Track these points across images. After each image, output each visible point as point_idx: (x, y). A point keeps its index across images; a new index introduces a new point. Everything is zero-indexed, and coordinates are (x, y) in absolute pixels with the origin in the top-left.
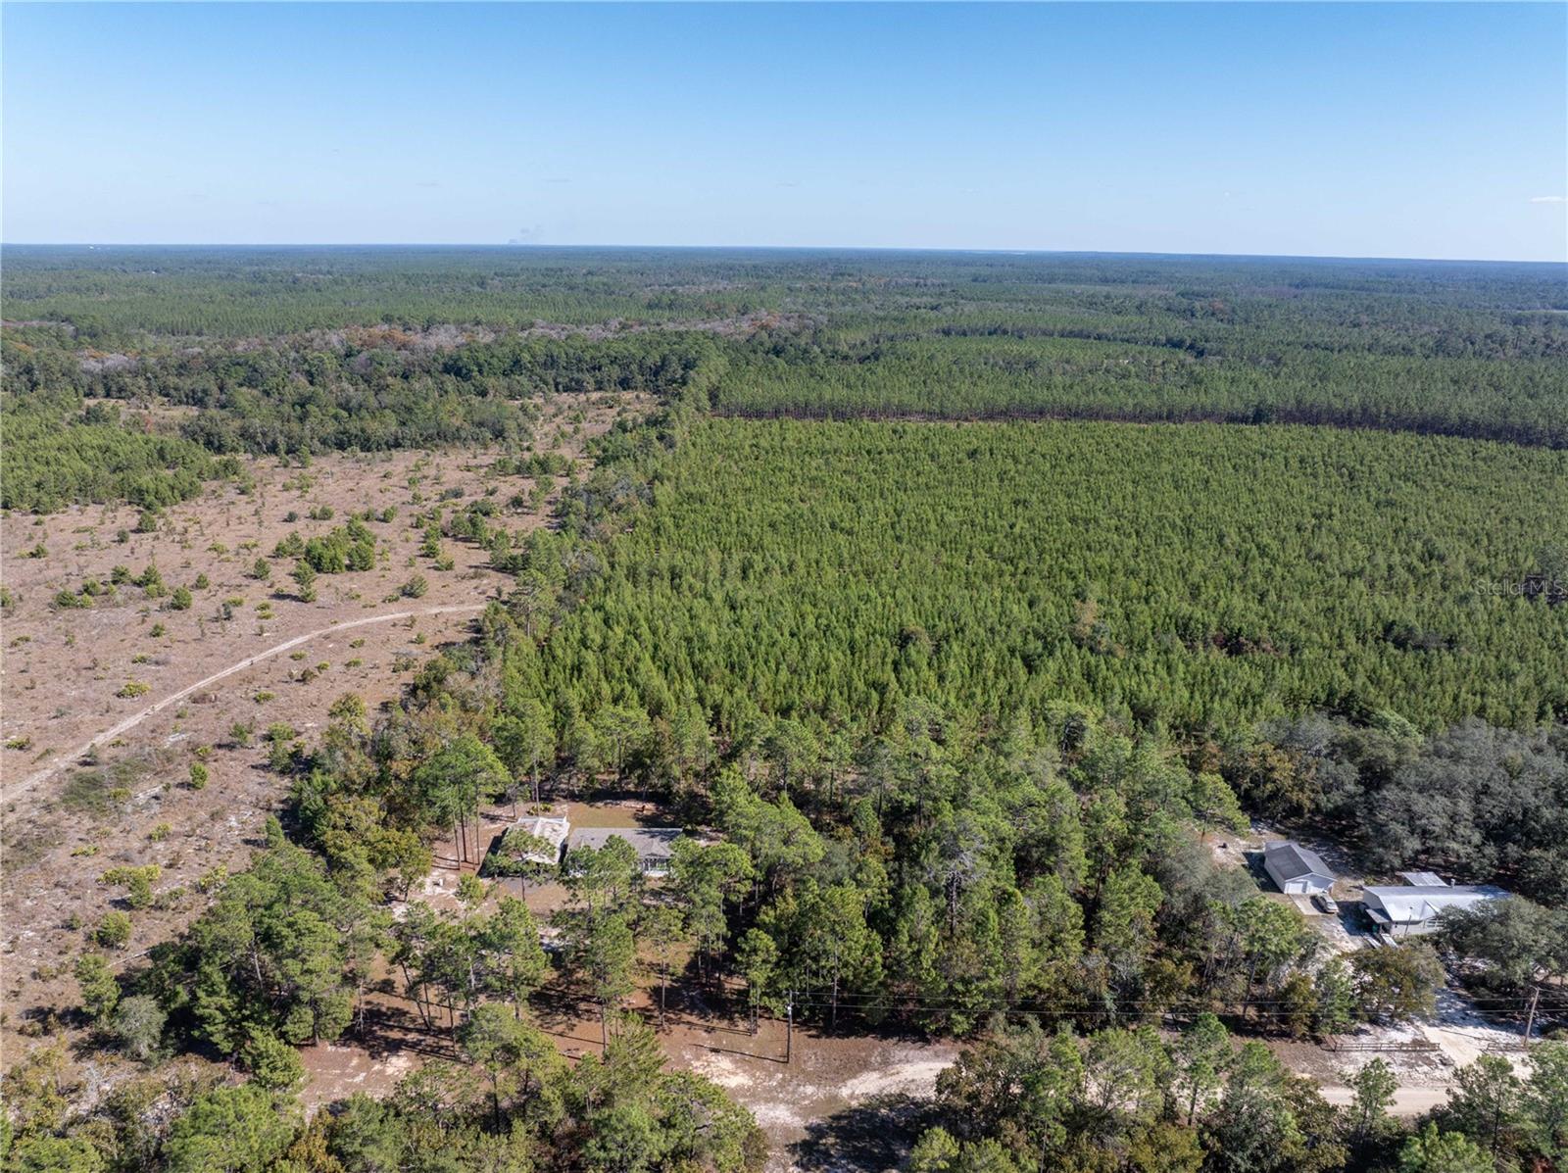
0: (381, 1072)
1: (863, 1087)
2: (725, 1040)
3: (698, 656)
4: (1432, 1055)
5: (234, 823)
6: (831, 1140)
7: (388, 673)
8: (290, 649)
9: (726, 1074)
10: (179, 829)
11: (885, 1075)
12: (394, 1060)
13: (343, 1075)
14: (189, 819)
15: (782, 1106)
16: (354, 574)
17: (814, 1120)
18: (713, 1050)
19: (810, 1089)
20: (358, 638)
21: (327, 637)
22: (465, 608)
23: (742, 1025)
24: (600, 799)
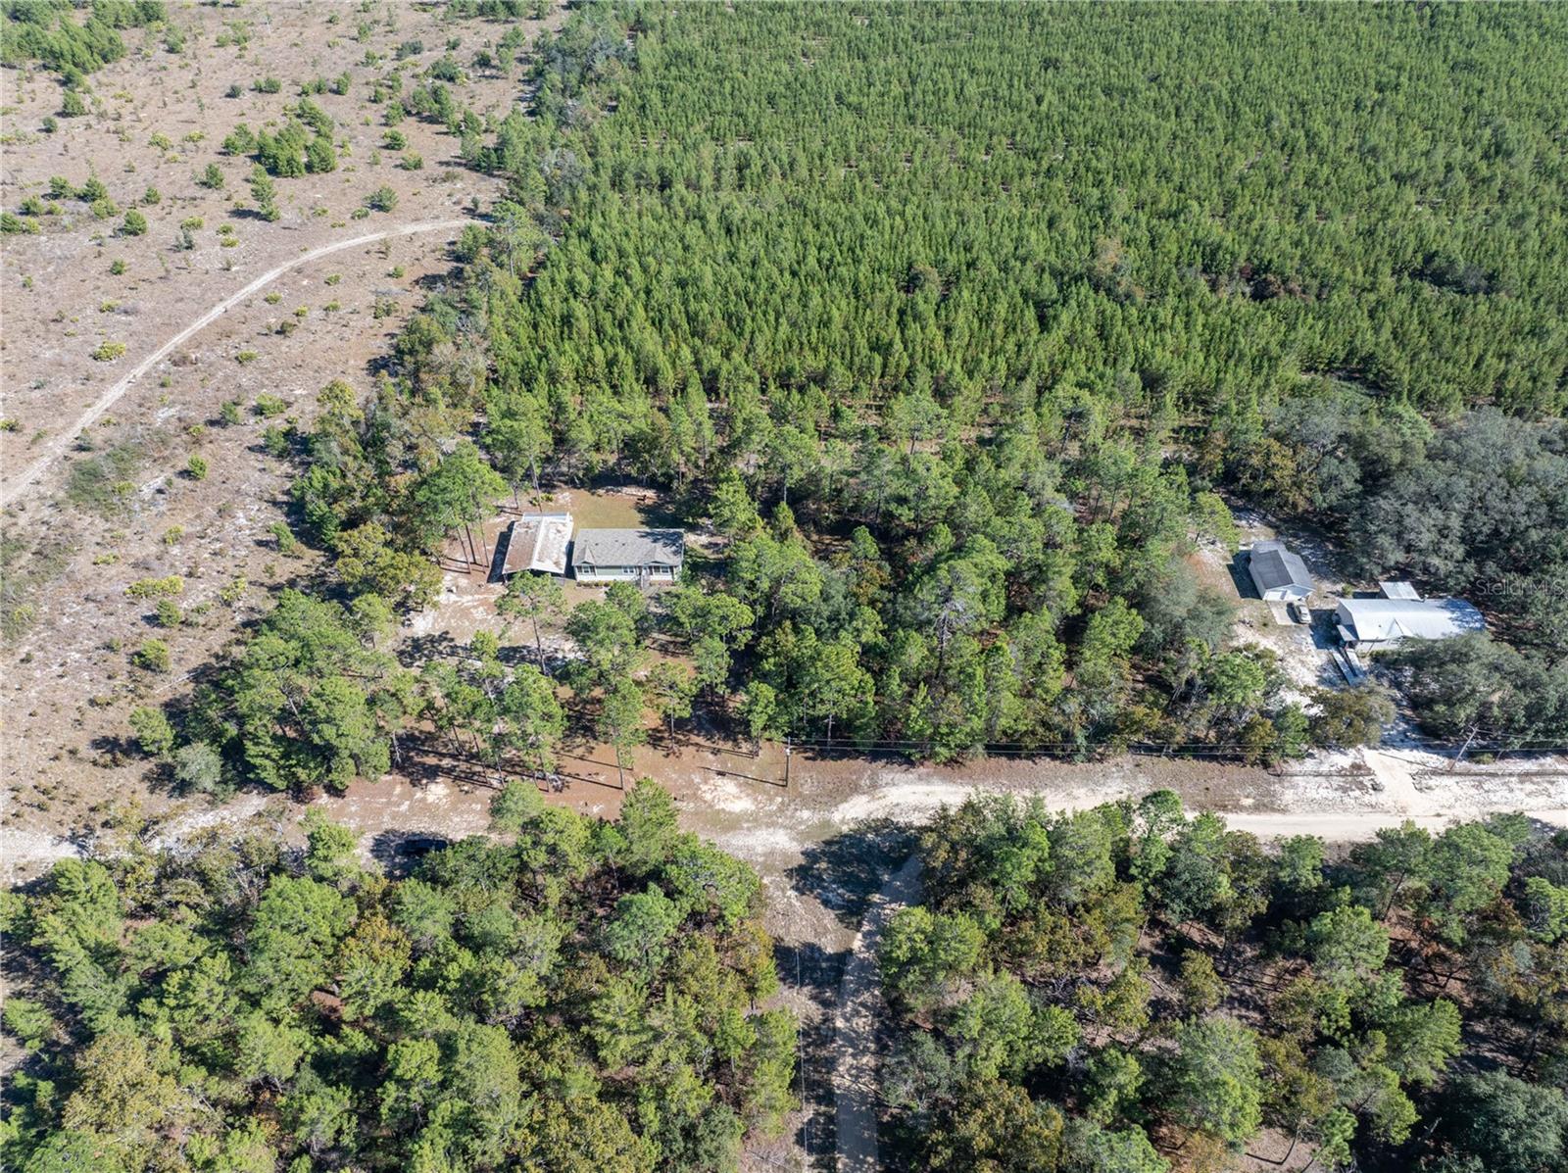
0: (424, 800)
1: (853, 812)
2: (731, 763)
3: (693, 306)
4: (1366, 781)
5: (242, 521)
6: (824, 865)
7: (370, 319)
8: (264, 289)
9: (730, 797)
10: (191, 530)
11: (873, 799)
12: (432, 787)
13: (389, 803)
14: (198, 517)
15: (781, 832)
16: (316, 177)
17: (809, 845)
18: (721, 774)
19: (806, 814)
20: (330, 271)
21: (299, 271)
22: (441, 225)
23: (745, 747)
24: (601, 486)
